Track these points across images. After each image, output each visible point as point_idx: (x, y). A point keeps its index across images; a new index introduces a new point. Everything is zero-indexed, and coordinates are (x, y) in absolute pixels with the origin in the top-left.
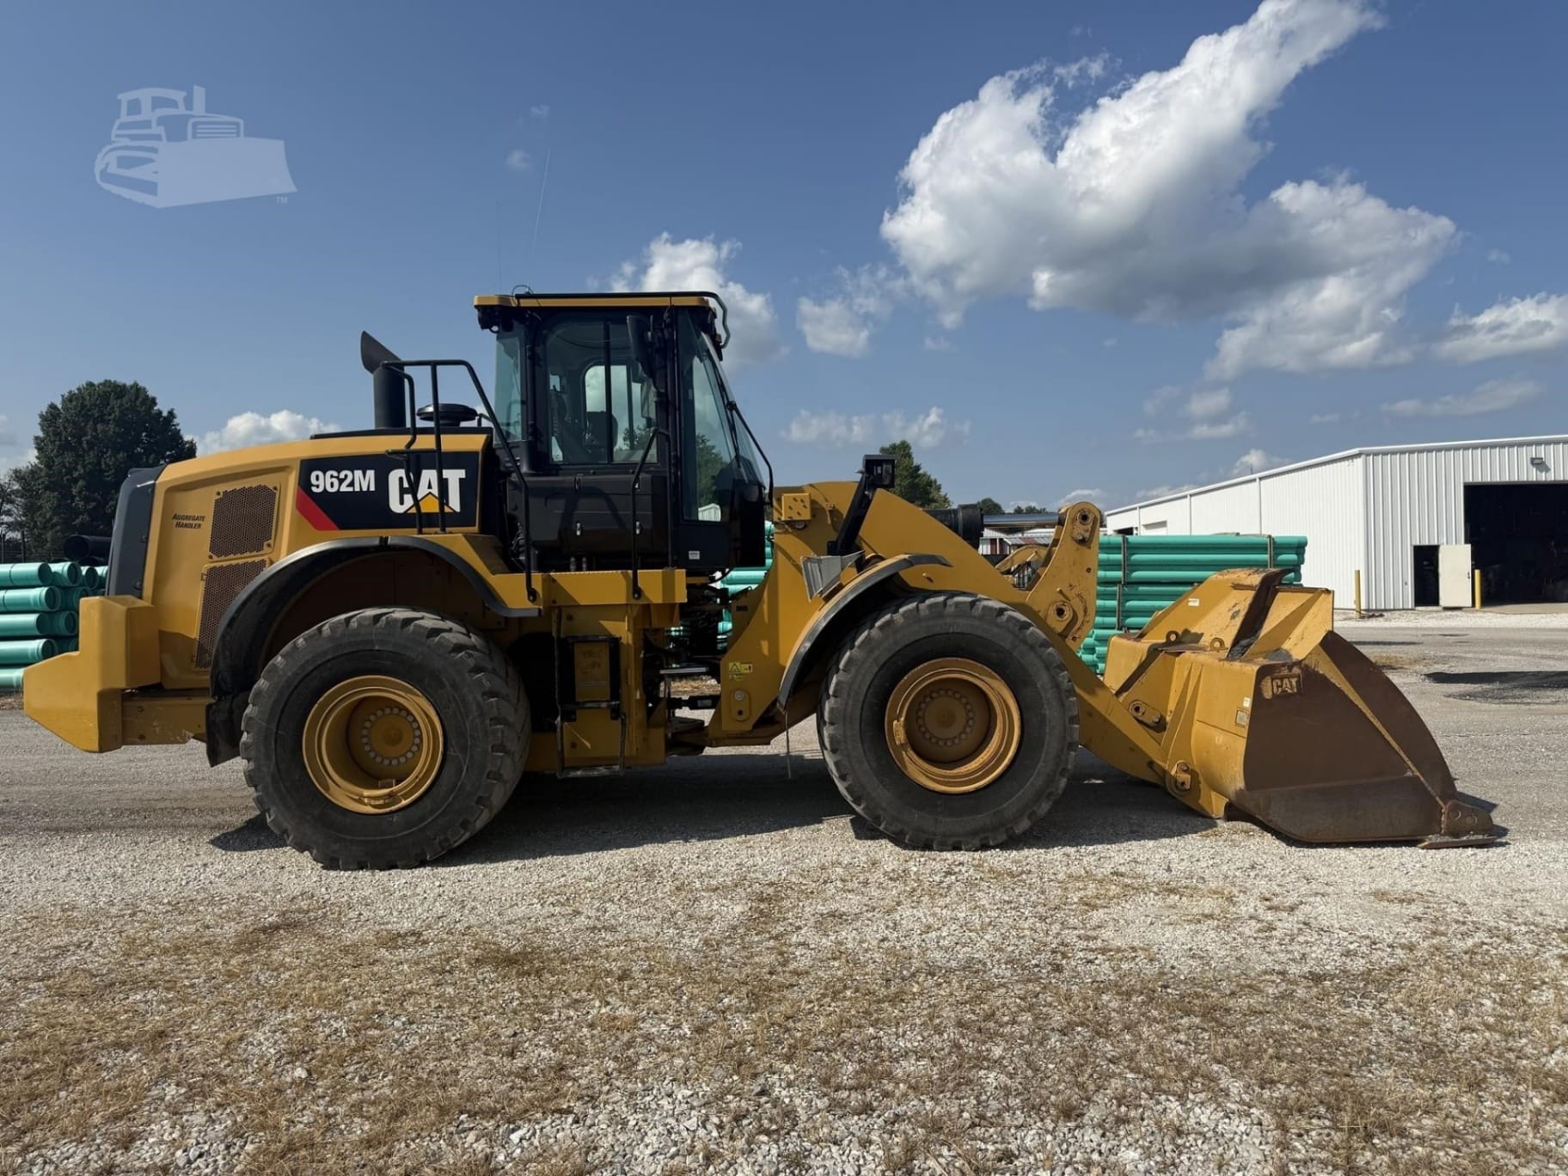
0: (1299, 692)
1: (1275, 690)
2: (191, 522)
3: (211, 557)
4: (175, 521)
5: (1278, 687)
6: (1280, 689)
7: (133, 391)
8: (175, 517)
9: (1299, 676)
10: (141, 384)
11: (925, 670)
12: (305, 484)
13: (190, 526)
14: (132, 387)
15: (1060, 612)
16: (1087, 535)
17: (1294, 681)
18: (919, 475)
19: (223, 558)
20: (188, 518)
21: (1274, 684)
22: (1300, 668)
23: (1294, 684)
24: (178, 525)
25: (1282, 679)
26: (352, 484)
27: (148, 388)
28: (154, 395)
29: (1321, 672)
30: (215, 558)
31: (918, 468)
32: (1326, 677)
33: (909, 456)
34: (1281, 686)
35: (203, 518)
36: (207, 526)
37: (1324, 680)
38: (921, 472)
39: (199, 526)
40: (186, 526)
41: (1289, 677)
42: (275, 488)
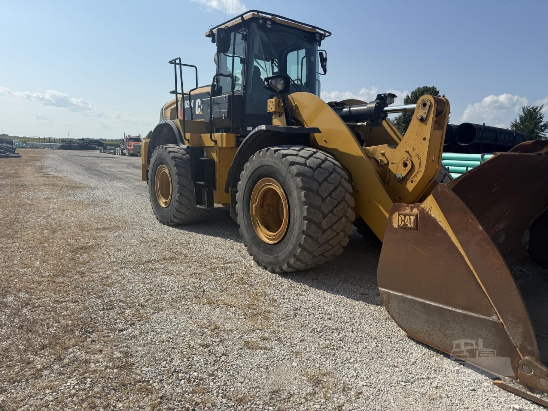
0: (416, 227)
1: (400, 222)
5: (402, 221)
6: (403, 223)
7: (432, 89)
9: (416, 216)
10: (435, 87)
11: (262, 182)
14: (432, 88)
15: (405, 165)
16: (425, 116)
17: (413, 218)
20: (167, 117)
21: (400, 218)
22: (418, 210)
23: (412, 220)
25: (405, 215)
27: (437, 88)
28: (439, 90)
29: (433, 216)
32: (435, 220)
34: (404, 221)
35: (169, 117)
37: (434, 221)
41: (410, 215)
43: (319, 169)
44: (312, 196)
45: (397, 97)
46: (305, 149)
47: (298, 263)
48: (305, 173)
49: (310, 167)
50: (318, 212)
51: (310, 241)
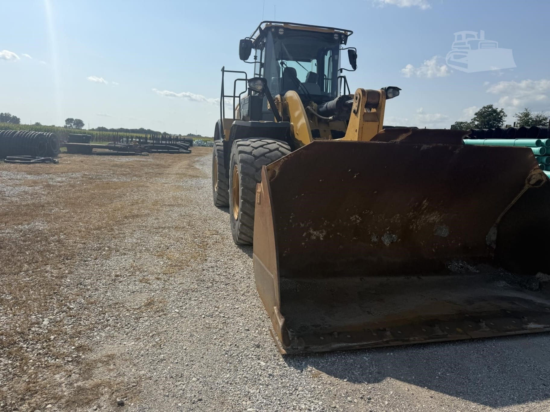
0: (260, 203)
9: (260, 193)
22: (261, 189)
43: (263, 158)
44: (247, 179)
45: (401, 90)
46: (262, 140)
47: (243, 236)
48: (246, 160)
49: (254, 156)
50: (252, 193)
51: (246, 217)
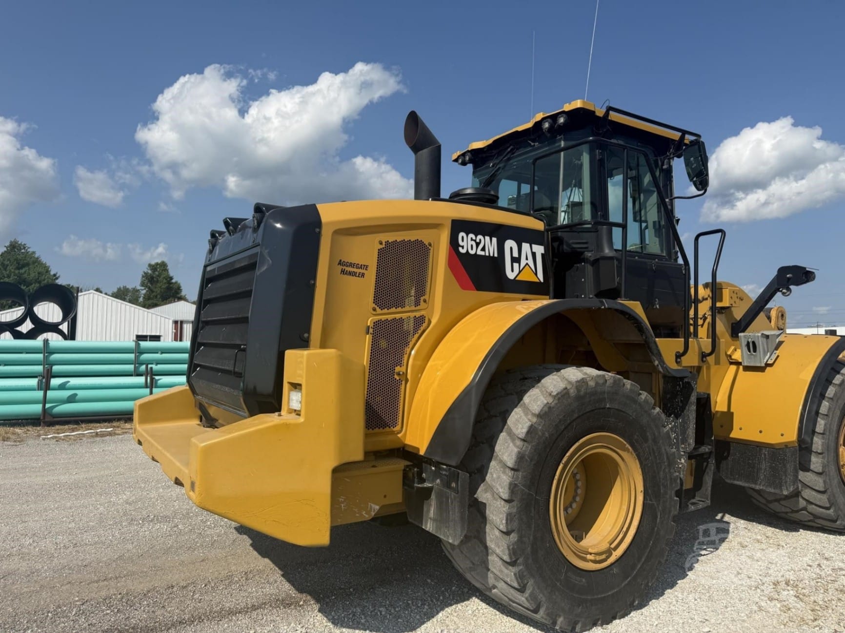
2: (355, 270)
3: (374, 310)
4: (340, 267)
8: (340, 263)
12: (454, 244)
13: (353, 274)
18: (172, 283)
19: (385, 311)
20: (351, 265)
24: (343, 272)
26: (483, 249)
30: (379, 311)
31: (171, 278)
33: (166, 270)
35: (366, 267)
36: (371, 275)
38: (173, 281)
39: (363, 275)
40: (350, 273)
42: (430, 245)
